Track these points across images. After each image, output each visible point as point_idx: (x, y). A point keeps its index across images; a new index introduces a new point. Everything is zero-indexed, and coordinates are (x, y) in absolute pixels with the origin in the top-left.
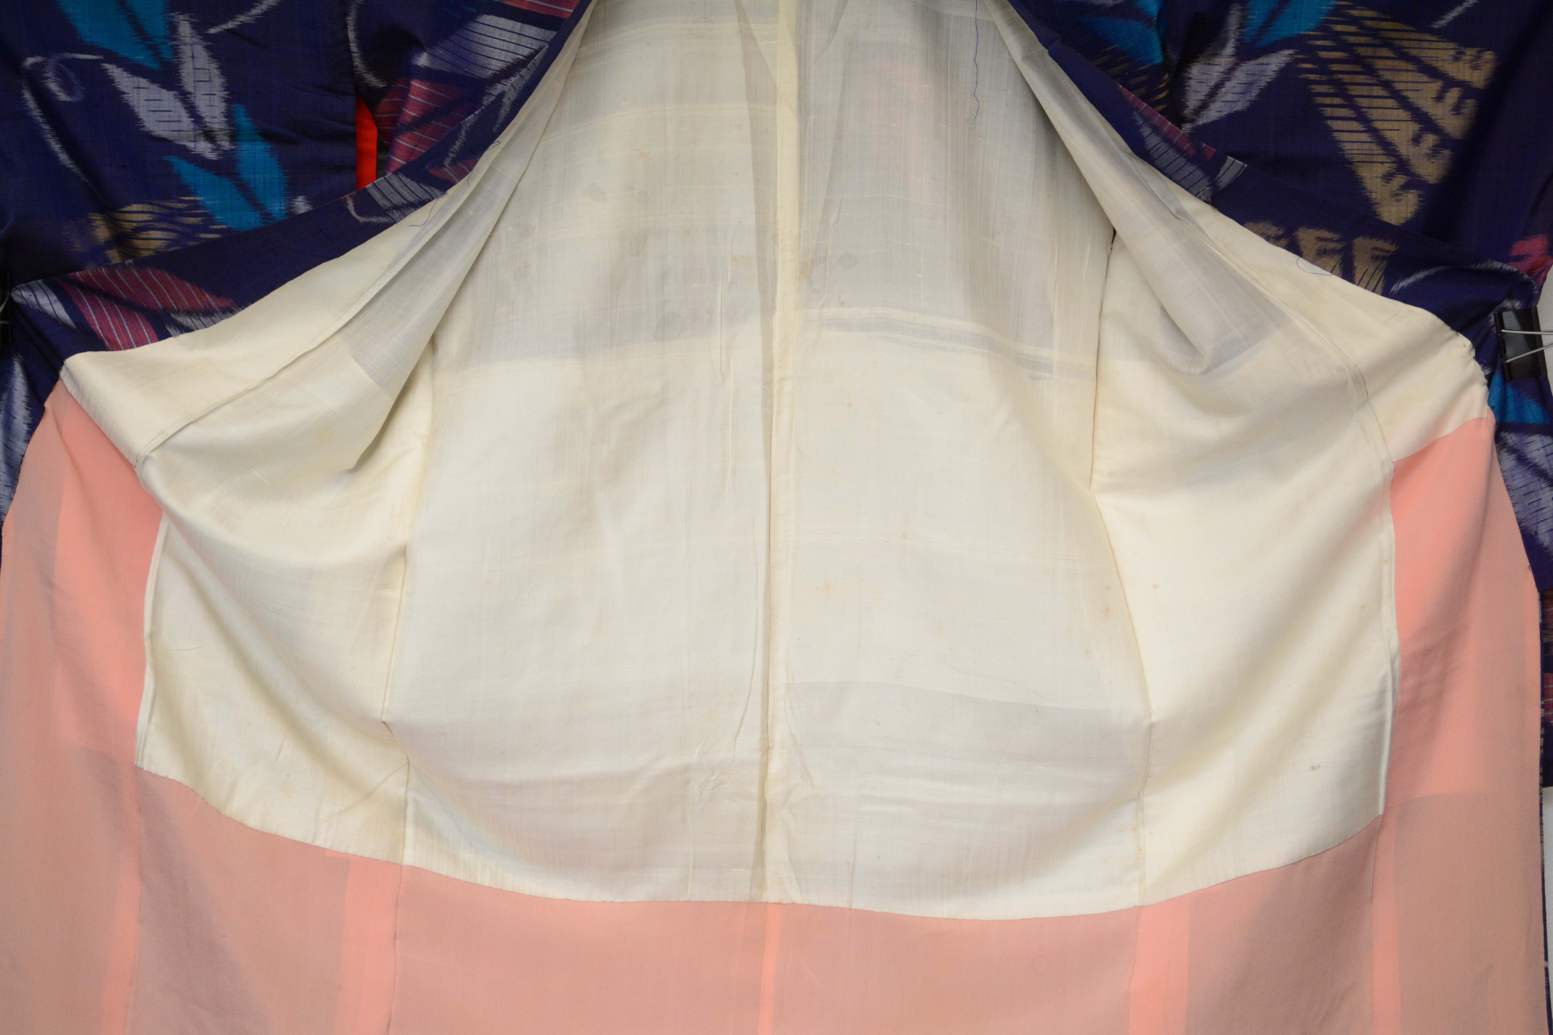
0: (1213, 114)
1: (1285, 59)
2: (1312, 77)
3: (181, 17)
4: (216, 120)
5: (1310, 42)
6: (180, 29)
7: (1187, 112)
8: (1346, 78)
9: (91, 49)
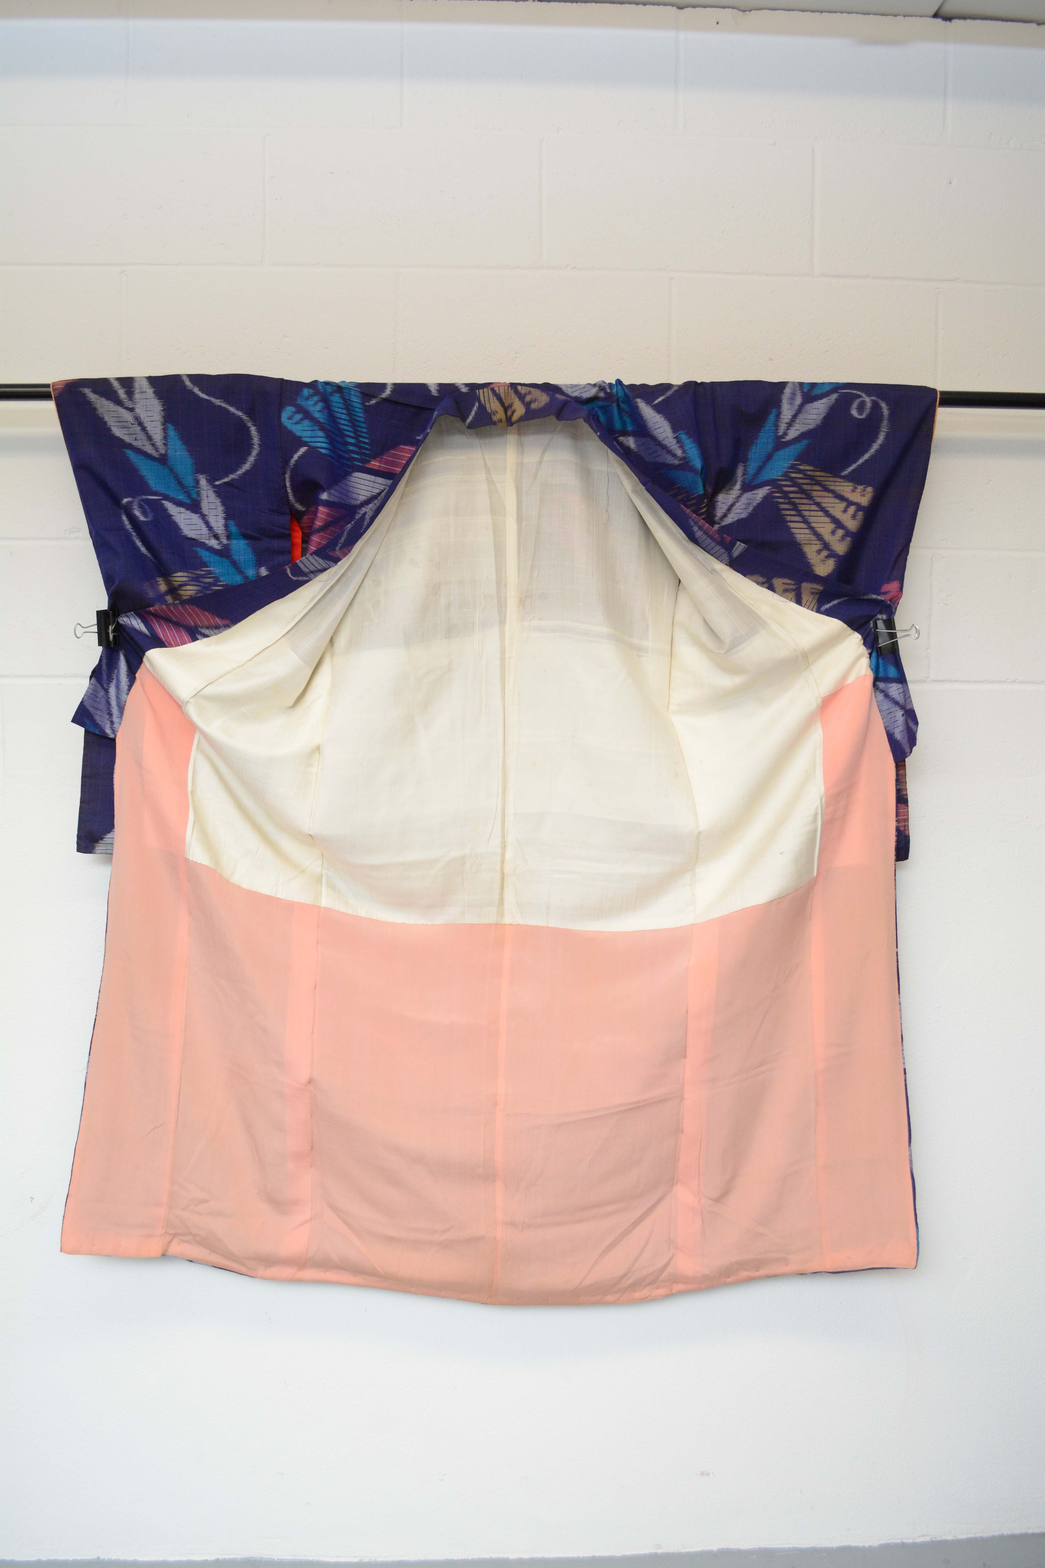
0: (730, 519)
1: (766, 491)
2: (781, 500)
3: (202, 476)
4: (219, 529)
5: (779, 482)
6: (201, 482)
7: (716, 519)
8: (797, 501)
9: (155, 494)
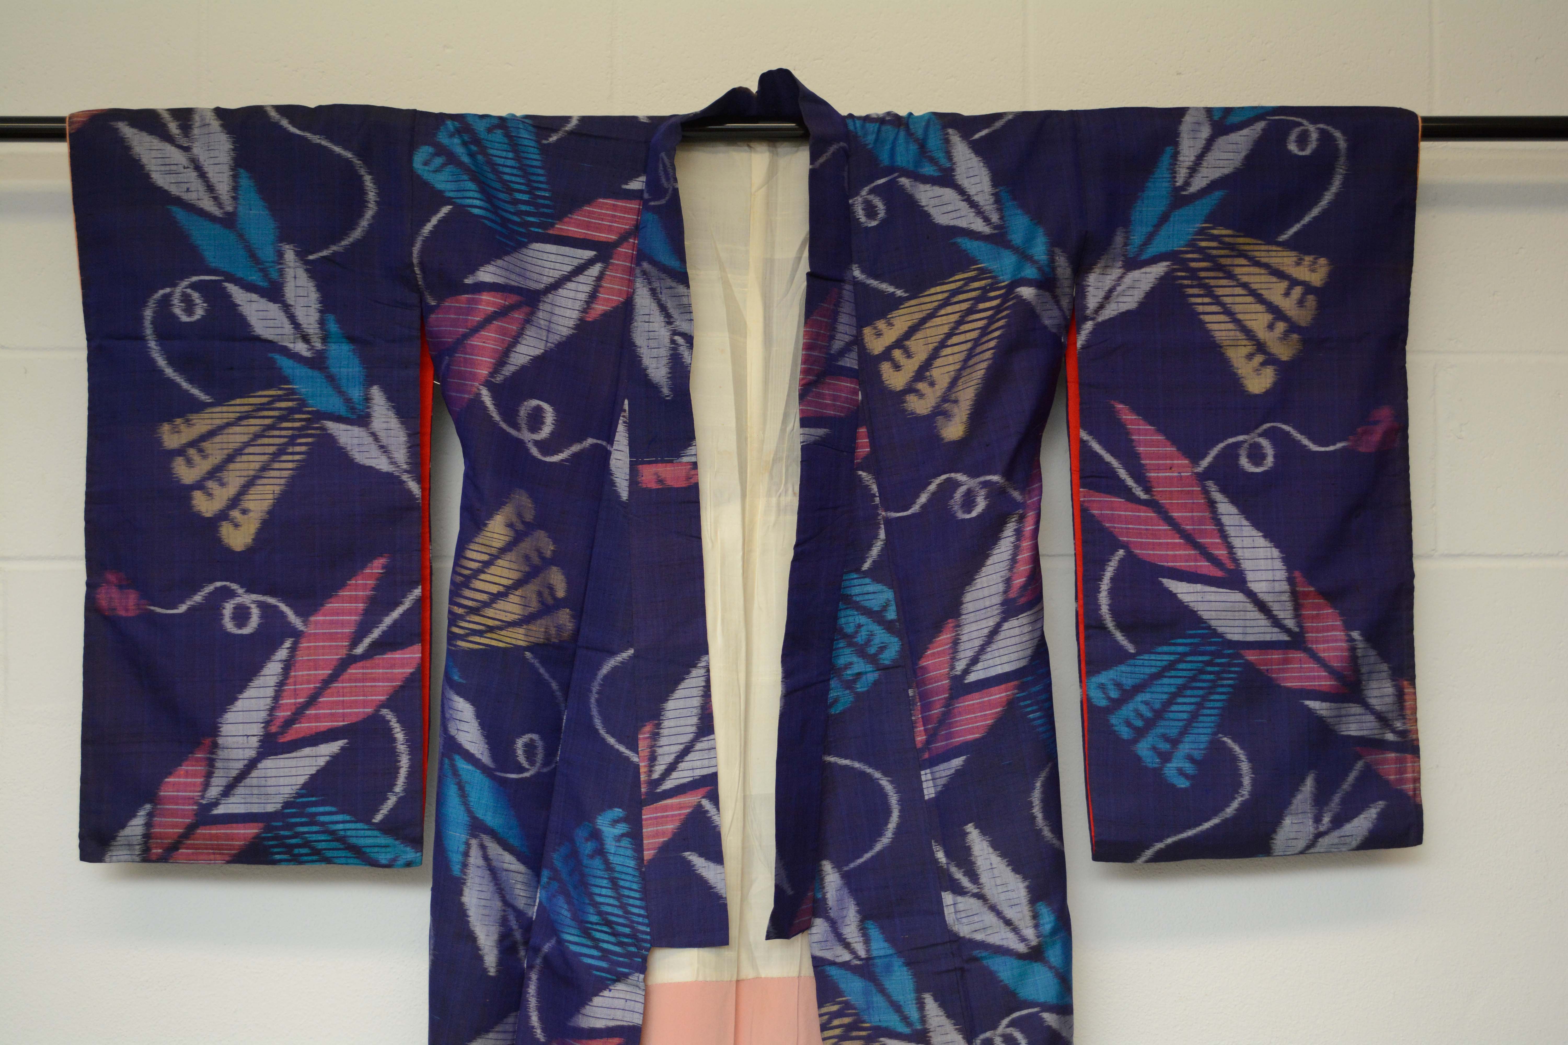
0: (1110, 312)
1: (1162, 269)
2: (1186, 282)
3: (287, 246)
4: (311, 327)
5: (1182, 256)
6: (286, 256)
7: (1088, 312)
8: (1212, 282)
9: (214, 272)
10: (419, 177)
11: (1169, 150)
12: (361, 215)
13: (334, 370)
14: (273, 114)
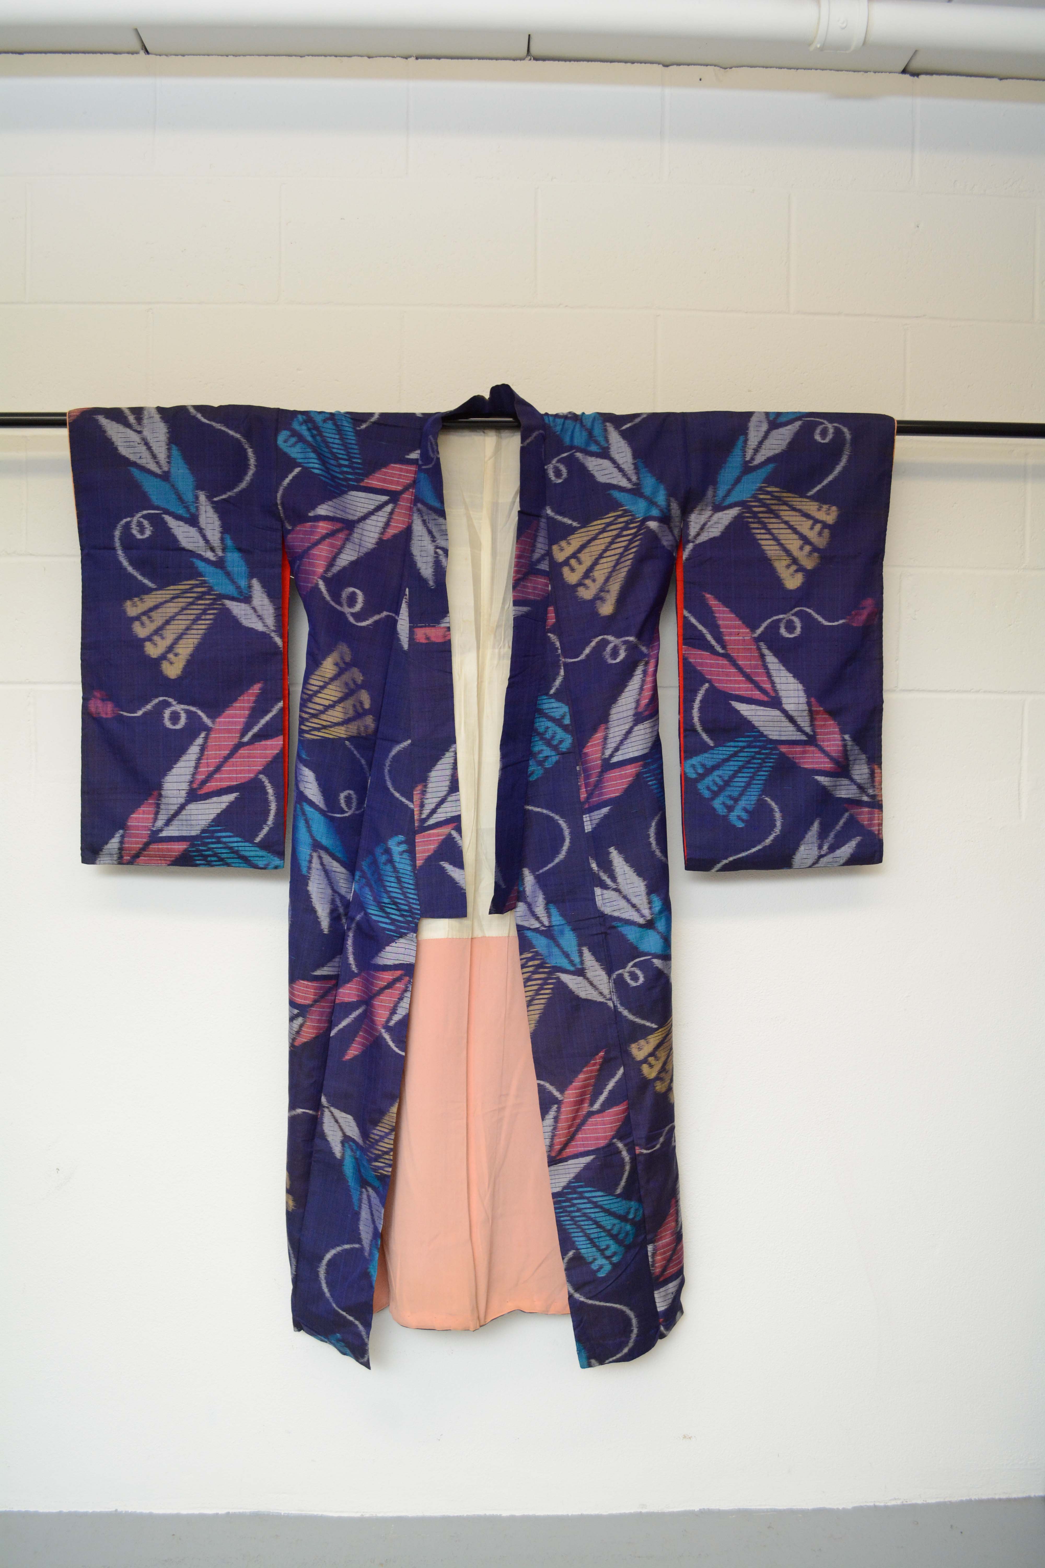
0: (703, 537)
1: (737, 511)
2: (750, 520)
3: (201, 492)
4: (216, 542)
5: (748, 504)
6: (200, 498)
8: (766, 520)
9: (157, 508)
10: (281, 450)
11: (742, 438)
12: (245, 474)
13: (229, 569)
14: (192, 410)
